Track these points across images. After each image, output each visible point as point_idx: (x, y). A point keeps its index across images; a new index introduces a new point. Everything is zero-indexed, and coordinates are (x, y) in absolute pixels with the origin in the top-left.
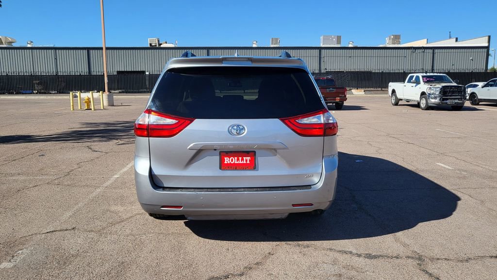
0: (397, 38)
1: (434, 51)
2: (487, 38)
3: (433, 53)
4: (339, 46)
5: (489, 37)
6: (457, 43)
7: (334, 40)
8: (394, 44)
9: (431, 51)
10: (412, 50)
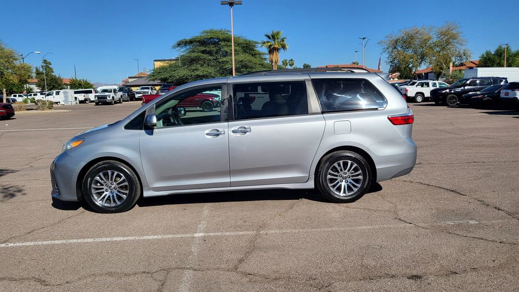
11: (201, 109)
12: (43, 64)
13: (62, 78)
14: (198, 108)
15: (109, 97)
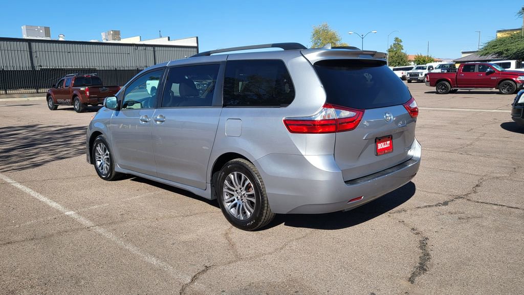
0: (116, 34)
1: (154, 49)
2: (196, 38)
3: (154, 51)
4: (48, 39)
5: (197, 38)
6: (170, 42)
7: (41, 31)
8: (114, 40)
9: (152, 49)
10: (134, 47)
11: (498, 90)
12: (394, 42)
13: (408, 54)
14: (494, 90)
15: (422, 75)
